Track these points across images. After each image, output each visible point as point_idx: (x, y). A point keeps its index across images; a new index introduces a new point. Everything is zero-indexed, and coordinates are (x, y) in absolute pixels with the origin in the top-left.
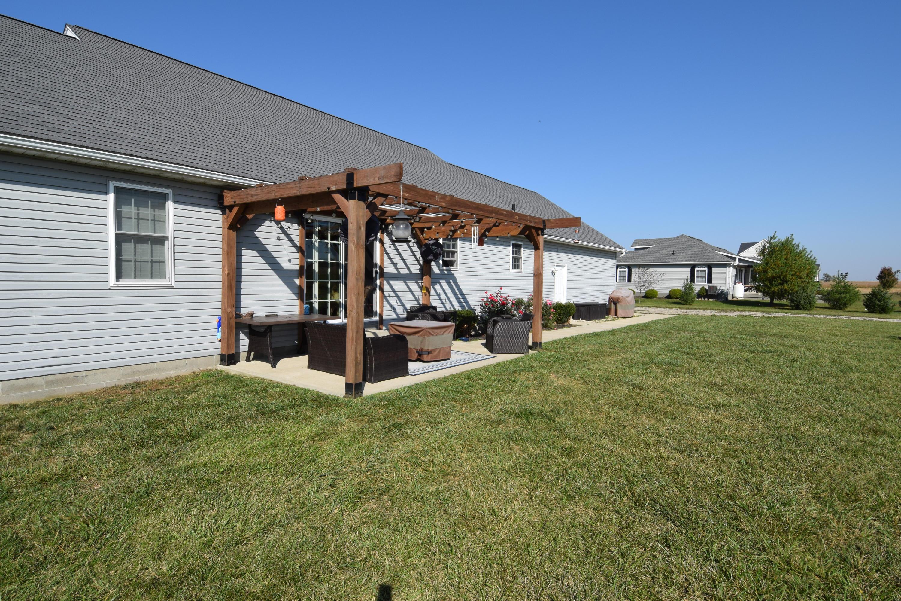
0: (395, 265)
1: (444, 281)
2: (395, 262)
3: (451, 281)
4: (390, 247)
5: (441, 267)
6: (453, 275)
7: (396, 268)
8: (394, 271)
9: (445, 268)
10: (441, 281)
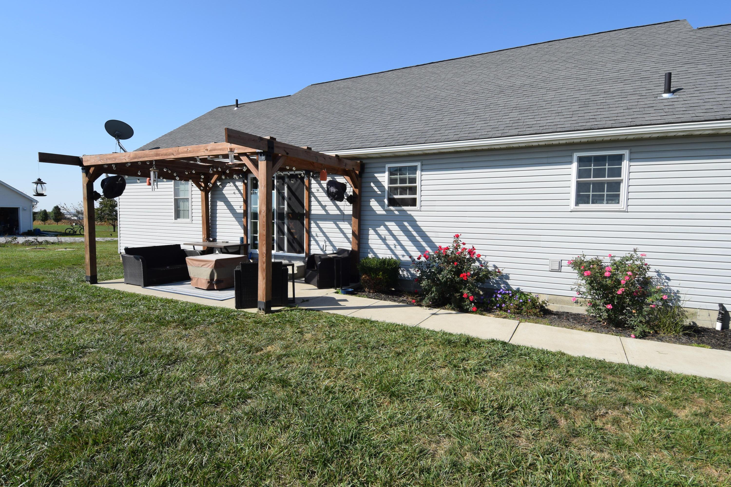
0: (324, 207)
1: (393, 223)
2: (324, 205)
3: (406, 224)
4: (318, 190)
5: (386, 206)
6: (410, 216)
7: (326, 211)
8: (323, 212)
9: (392, 208)
10: (387, 223)
